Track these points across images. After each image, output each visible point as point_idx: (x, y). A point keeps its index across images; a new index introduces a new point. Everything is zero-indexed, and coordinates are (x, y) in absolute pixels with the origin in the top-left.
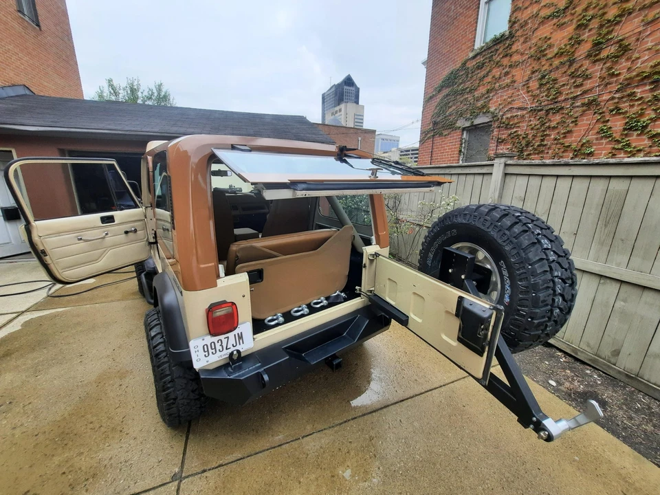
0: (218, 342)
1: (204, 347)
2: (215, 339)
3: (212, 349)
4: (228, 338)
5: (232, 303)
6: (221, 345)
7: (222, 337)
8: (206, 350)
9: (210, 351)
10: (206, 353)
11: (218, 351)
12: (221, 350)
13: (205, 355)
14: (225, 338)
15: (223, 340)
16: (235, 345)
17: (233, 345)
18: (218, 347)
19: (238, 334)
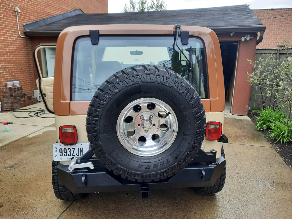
0: (68, 150)
1: (60, 149)
2: (67, 147)
3: (64, 152)
4: (74, 149)
5: (74, 126)
6: (70, 152)
7: (71, 147)
8: (61, 152)
9: (63, 153)
10: (61, 154)
11: (67, 155)
12: (69, 155)
13: (60, 155)
14: (72, 148)
15: (71, 149)
16: (78, 155)
17: (77, 154)
18: (68, 153)
19: (81, 148)
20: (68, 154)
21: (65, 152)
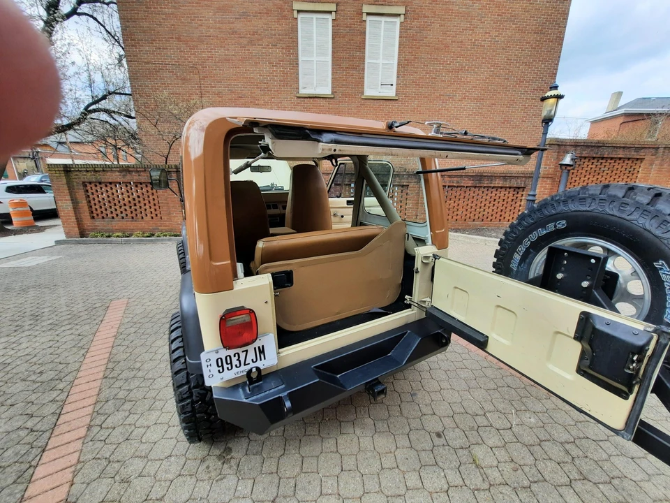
0: (235, 356)
1: (217, 360)
2: (231, 352)
3: (227, 364)
4: (247, 351)
5: (250, 310)
6: (239, 360)
7: (239, 350)
8: (220, 364)
9: (225, 366)
10: (221, 369)
12: (238, 365)
13: (219, 371)
14: (243, 352)
15: (241, 354)
16: (255, 360)
17: (252, 360)
18: (235, 362)
19: (259, 347)
20: (236, 366)
21: (229, 362)
